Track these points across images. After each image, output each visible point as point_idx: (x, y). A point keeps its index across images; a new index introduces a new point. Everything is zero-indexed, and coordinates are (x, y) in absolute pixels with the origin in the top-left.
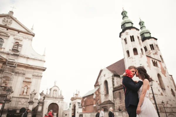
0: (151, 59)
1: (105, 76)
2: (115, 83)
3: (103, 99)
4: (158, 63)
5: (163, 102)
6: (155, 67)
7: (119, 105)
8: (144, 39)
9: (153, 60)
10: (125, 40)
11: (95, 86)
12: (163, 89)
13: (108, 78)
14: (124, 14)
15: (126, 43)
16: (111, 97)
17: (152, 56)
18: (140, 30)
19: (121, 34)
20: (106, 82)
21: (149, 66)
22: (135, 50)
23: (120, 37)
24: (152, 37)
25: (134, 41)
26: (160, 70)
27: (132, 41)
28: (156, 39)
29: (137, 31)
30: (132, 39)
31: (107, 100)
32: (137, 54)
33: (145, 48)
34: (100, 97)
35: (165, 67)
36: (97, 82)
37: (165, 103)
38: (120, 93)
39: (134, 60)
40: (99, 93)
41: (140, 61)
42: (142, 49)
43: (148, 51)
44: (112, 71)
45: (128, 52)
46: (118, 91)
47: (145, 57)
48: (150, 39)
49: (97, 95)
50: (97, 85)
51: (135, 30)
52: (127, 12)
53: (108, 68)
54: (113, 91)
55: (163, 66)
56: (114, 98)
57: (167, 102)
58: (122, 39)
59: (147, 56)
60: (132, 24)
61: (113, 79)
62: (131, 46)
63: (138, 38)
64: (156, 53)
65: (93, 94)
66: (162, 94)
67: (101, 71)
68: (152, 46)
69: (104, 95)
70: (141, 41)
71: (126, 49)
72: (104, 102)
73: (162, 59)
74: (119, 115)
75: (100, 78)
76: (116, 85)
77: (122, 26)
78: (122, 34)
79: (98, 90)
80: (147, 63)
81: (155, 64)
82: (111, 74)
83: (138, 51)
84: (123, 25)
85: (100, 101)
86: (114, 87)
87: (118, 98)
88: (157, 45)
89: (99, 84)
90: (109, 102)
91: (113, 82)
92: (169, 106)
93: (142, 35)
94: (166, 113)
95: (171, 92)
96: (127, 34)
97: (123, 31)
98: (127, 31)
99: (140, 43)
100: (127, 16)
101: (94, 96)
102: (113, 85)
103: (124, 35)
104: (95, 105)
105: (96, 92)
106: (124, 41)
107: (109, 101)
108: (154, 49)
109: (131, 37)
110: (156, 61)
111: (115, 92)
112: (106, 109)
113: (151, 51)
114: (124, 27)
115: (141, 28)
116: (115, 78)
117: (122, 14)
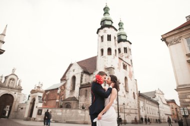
0: (122, 62)
1: (74, 71)
2: (84, 80)
3: (68, 95)
4: (128, 66)
5: (124, 104)
6: (124, 70)
7: (84, 102)
8: (120, 41)
9: (124, 63)
10: (102, 37)
11: (62, 80)
12: (127, 91)
13: (77, 74)
14: (106, 10)
15: (102, 41)
16: (76, 94)
17: (124, 58)
18: (118, 31)
19: (99, 30)
20: (74, 78)
21: (119, 68)
22: (109, 50)
23: (97, 33)
24: (127, 40)
25: (110, 40)
26: (128, 74)
27: (108, 40)
28: (131, 43)
29: (115, 31)
30: (109, 37)
31: (72, 96)
32: (111, 54)
33: (119, 50)
34: (65, 92)
35: (133, 72)
36: (64, 76)
37: (126, 104)
38: (86, 90)
39: (106, 59)
40: (65, 88)
41: (112, 62)
42: (116, 50)
43: (121, 53)
44: (83, 67)
45: (102, 51)
46: (84, 89)
47: (117, 59)
48: (126, 42)
49: (62, 89)
50: (64, 79)
51: (113, 30)
52: (109, 9)
53: (79, 63)
54: (80, 88)
55: (131, 70)
56: (79, 95)
57: (128, 104)
58: (99, 36)
59: (119, 58)
60: (112, 22)
61: (82, 76)
62: (106, 45)
63: (115, 38)
64: (128, 57)
65: (58, 89)
66: (125, 96)
67: (71, 65)
68: (125, 49)
69: (69, 91)
70: (117, 42)
71: (101, 47)
72: (69, 98)
73: (132, 63)
74: (81, 113)
75: (68, 73)
76: (84, 82)
77: (101, 22)
78: (101, 31)
79: (64, 85)
80: (118, 65)
81: (125, 67)
82: (81, 70)
83: (112, 51)
84: (103, 21)
85: (64, 97)
86: (82, 84)
87: (84, 96)
88: (130, 50)
89: (67, 78)
90: (74, 99)
91: (82, 79)
92: (128, 107)
93: (119, 36)
94: (125, 113)
95: (133, 95)
96: (105, 32)
97: (102, 28)
98: (106, 29)
99: (115, 44)
100: (108, 13)
101: (59, 91)
102: (81, 82)
103: (102, 32)
104: (57, 101)
105: (61, 87)
106: (100, 38)
107: (74, 97)
108: (126, 52)
109: (108, 35)
110: (126, 64)
111: (82, 89)
112: (69, 105)
113: (124, 54)
114: (104, 23)
115: (120, 29)
116: (84, 75)
117: (104, 9)
